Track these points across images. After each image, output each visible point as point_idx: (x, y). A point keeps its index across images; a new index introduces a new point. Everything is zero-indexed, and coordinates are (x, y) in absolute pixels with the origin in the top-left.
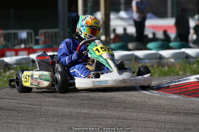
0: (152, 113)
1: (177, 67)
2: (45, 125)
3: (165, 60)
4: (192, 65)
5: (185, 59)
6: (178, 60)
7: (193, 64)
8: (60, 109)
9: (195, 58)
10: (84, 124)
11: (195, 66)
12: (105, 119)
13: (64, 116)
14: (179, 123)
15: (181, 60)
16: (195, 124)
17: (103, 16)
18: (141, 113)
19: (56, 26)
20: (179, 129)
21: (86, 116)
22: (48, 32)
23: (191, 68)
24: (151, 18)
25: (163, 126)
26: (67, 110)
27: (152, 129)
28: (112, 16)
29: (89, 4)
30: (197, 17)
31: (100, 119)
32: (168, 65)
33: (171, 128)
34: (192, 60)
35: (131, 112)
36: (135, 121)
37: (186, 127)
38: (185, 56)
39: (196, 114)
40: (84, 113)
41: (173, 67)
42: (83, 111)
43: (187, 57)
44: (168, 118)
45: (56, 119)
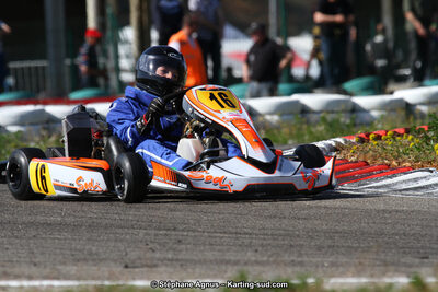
1: (285, 131)
2: (10, 244)
3: (260, 119)
4: (315, 126)
5: (299, 116)
6: (285, 117)
7: (317, 123)
9: (321, 112)
10: (88, 239)
11: (321, 128)
12: (131, 231)
13: (49, 225)
14: (280, 235)
15: (290, 117)
16: (310, 237)
19: (43, 56)
20: (278, 246)
23: (311, 133)
24: (235, 38)
25: (247, 241)
27: (225, 248)
29: (110, 10)
32: (264, 128)
33: (262, 245)
34: (314, 118)
36: (191, 234)
38: (299, 109)
41: (275, 132)
43: (305, 110)
45: (33, 232)
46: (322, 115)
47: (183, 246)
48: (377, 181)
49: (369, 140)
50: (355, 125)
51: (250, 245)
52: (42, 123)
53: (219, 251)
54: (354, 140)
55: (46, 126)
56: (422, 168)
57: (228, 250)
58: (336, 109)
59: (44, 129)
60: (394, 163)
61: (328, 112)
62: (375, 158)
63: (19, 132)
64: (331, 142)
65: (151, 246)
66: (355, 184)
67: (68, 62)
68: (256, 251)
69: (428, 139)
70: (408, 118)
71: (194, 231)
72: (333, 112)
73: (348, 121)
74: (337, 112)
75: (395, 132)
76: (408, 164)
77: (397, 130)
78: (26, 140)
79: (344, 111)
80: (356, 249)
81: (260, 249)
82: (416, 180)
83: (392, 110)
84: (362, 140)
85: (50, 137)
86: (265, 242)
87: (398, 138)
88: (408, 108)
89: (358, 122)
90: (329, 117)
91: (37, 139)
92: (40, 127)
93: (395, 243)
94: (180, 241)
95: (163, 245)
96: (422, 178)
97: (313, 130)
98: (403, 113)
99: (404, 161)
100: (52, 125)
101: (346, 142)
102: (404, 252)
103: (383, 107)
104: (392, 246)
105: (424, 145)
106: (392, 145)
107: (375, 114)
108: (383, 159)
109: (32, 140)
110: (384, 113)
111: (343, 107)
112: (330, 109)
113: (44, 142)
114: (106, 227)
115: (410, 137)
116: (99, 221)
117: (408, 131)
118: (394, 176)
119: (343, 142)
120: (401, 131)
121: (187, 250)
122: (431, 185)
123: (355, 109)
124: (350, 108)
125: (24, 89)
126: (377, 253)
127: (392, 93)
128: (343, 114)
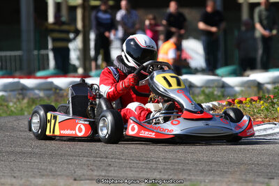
4: (198, 96)
9: (201, 87)
11: (201, 98)
19: (19, 49)
20: (174, 169)
22: (6, 56)
23: (195, 100)
25: (154, 166)
33: (164, 169)
34: (197, 91)
37: (184, 167)
43: (191, 86)
46: (202, 89)
47: (113, 168)
49: (234, 104)
50: (224, 96)
51: (156, 169)
52: (18, 90)
53: (136, 171)
54: (224, 103)
55: (20, 92)
56: (269, 122)
57: (142, 171)
58: (211, 85)
59: (20, 94)
61: (207, 87)
63: (3, 96)
65: (91, 167)
67: (36, 52)
68: (161, 172)
69: (273, 104)
70: (258, 92)
71: (119, 159)
72: (209, 87)
73: (219, 94)
74: (213, 87)
75: (252, 99)
76: (260, 120)
78: (7, 101)
79: (217, 87)
80: (226, 172)
81: (163, 171)
82: (265, 130)
83: (249, 87)
85: (23, 99)
86: (166, 167)
87: (254, 103)
88: (259, 86)
89: (226, 93)
90: (207, 91)
91: (15, 100)
92: (16, 93)
93: (252, 170)
94: (110, 165)
95: (99, 167)
96: (269, 129)
97: (197, 99)
98: (255, 89)
99: (257, 118)
100: (24, 92)
101: (219, 104)
102: (258, 175)
103: (243, 85)
104: (250, 171)
105: (271, 107)
106: (250, 107)
107: (237, 89)
109: (11, 101)
110: (243, 89)
111: (216, 84)
112: (208, 85)
113: (20, 102)
114: (61, 155)
115: (262, 102)
116: (56, 151)
117: (260, 99)
119: (217, 105)
120: (255, 98)
121: (114, 170)
122: (275, 134)
123: (224, 86)
124: (221, 85)
125: (6, 69)
126: (240, 175)
127: (248, 76)
128: (216, 89)
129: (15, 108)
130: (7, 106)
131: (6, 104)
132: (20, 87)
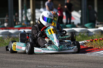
0: (57, 62)
7: (78, 36)
8: (9, 60)
9: (79, 33)
11: (79, 37)
12: (33, 65)
13: (11, 63)
14: (71, 67)
16: (79, 67)
17: (32, 11)
18: (52, 62)
21: (23, 63)
22: (3, 20)
26: (13, 60)
28: (37, 11)
29: (25, 5)
30: (80, 11)
31: (30, 65)
35: (46, 61)
39: (80, 62)
40: (22, 62)
42: (21, 61)
43: (75, 32)
44: (65, 64)
45: (7, 65)
48: (95, 52)
49: (93, 41)
50: (88, 36)
54: (89, 41)
55: (9, 35)
58: (83, 32)
59: (8, 36)
60: (100, 47)
62: (95, 46)
63: (2, 37)
64: (83, 42)
66: (90, 53)
70: (102, 35)
72: (82, 33)
73: (86, 35)
77: (100, 39)
83: (98, 32)
84: (91, 41)
85: (10, 38)
87: (101, 41)
89: (89, 35)
90: (82, 34)
91: (6, 39)
97: (77, 37)
98: (101, 33)
99: (102, 47)
100: (10, 35)
103: (95, 31)
106: (99, 43)
108: (97, 46)
110: (96, 33)
111: (85, 31)
113: (8, 39)
118: (100, 51)
123: (88, 32)
124: (87, 32)
128: (85, 33)
129: (7, 42)
130: (4, 41)
131: (3, 40)
132: (9, 33)
